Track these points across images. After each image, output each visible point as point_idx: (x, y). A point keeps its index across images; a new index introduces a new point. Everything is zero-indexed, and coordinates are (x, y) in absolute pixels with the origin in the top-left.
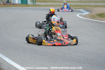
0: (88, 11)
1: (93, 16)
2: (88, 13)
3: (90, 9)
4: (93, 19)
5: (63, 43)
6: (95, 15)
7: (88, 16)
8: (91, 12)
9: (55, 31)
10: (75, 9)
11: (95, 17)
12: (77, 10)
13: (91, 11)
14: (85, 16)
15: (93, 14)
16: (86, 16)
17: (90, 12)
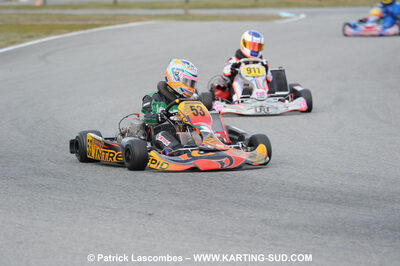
5: (224, 160)
9: (188, 117)
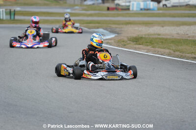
0: (112, 32)
1: (123, 41)
2: (112, 36)
3: (117, 28)
4: (122, 47)
6: (126, 39)
7: (112, 41)
8: (118, 34)
10: (89, 28)
11: (125, 44)
12: (92, 30)
13: (120, 32)
14: (107, 41)
15: (122, 38)
16: (110, 41)
17: (116, 35)
